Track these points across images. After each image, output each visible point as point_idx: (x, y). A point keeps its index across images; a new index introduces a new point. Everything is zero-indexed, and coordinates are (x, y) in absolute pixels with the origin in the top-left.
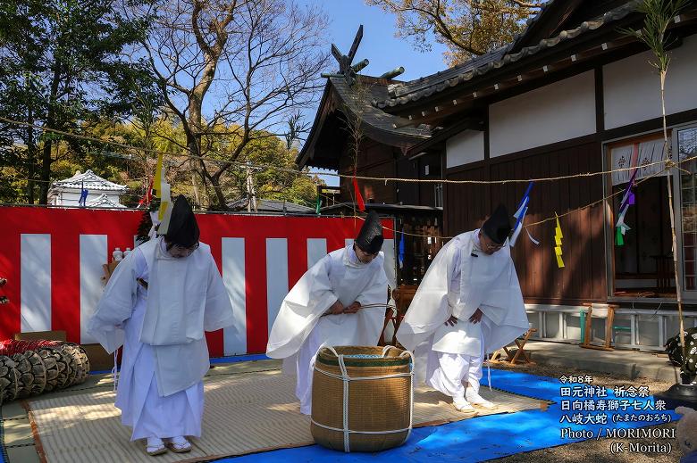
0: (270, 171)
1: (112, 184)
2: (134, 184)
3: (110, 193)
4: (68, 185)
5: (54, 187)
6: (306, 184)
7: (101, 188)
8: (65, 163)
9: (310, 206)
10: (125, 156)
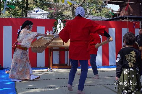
0: (94, 6)
1: (45, 11)
2: (51, 11)
3: (44, 14)
4: (32, 12)
5: (28, 12)
6: (107, 10)
7: (42, 13)
8: (31, 5)
9: (108, 18)
10: (49, 2)
